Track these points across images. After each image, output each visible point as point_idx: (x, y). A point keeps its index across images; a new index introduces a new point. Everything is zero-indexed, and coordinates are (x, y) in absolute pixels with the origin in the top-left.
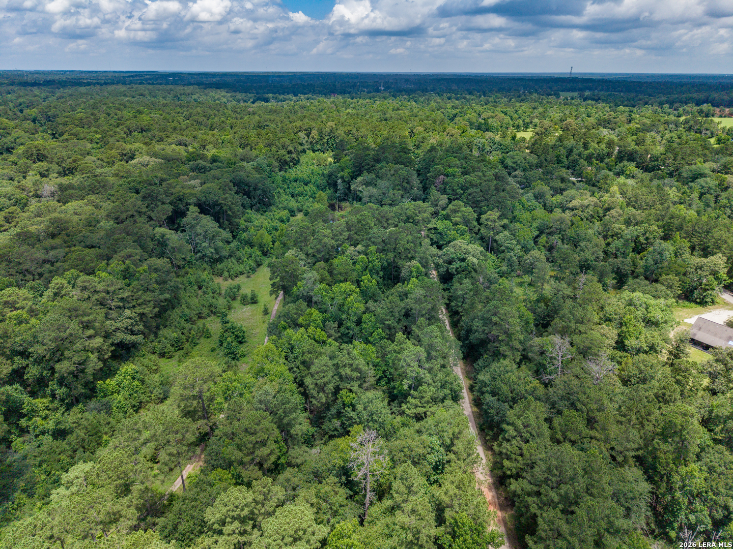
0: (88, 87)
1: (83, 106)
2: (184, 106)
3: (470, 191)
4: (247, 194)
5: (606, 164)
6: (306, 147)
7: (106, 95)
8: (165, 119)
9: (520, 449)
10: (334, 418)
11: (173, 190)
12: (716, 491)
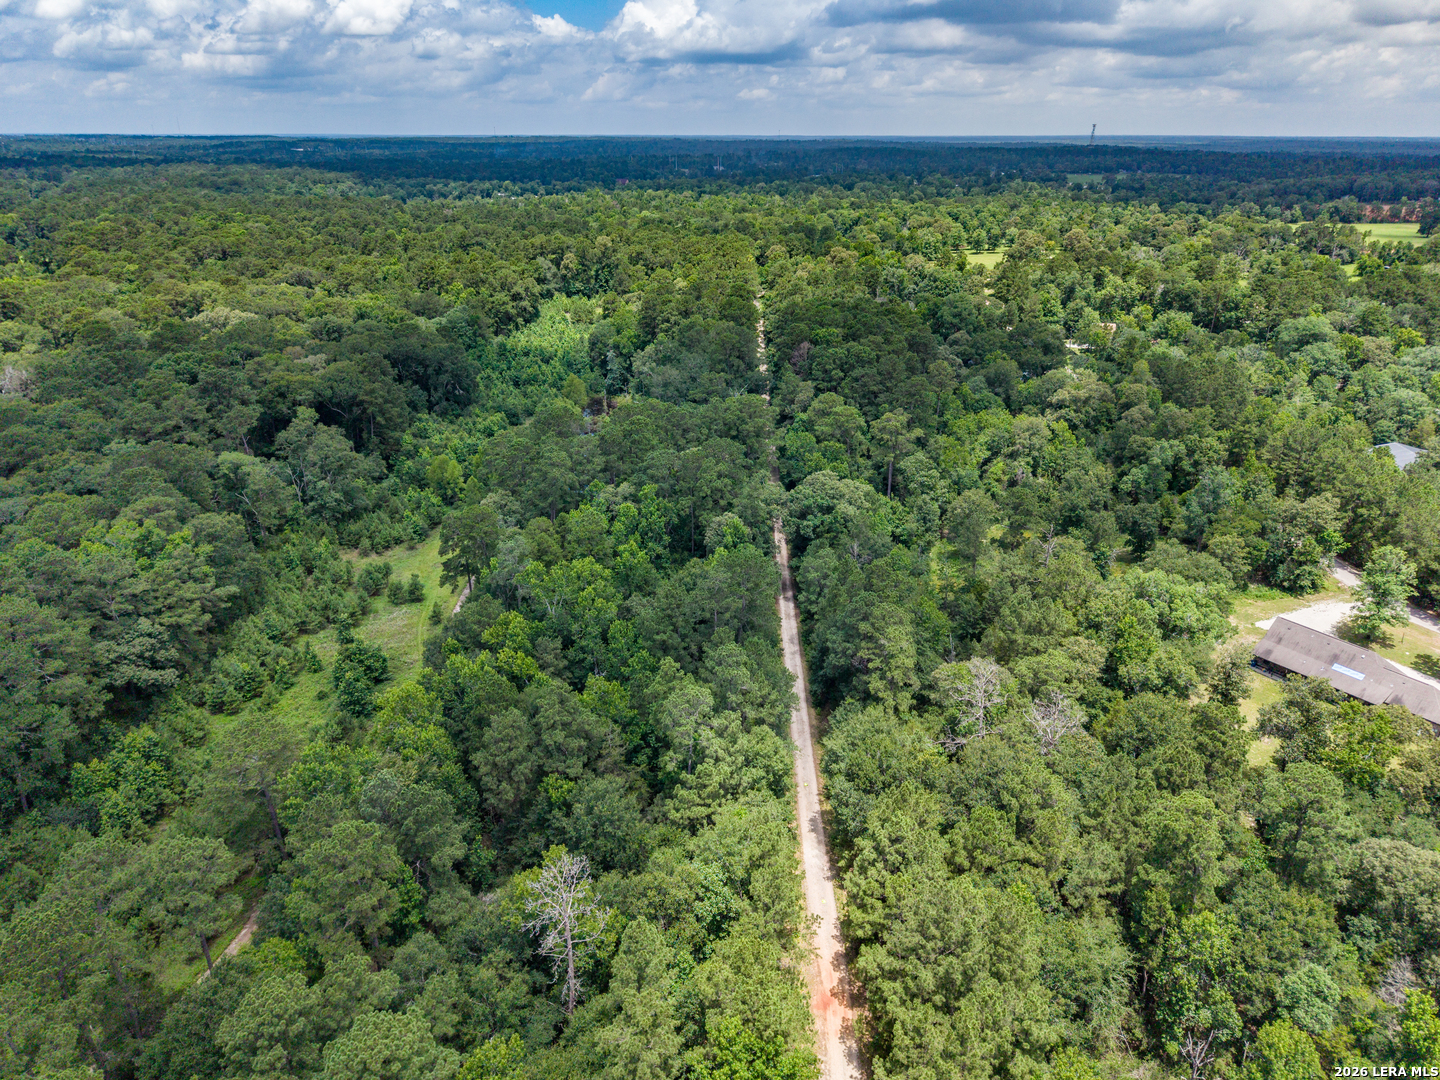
0: (129, 169)
1: (112, 206)
2: (317, 206)
3: (857, 372)
4: (423, 382)
5: (1136, 316)
6: (552, 286)
7: (164, 183)
8: (272, 231)
9: (882, 885)
10: (534, 831)
11: (265, 375)
12: (1251, 962)
